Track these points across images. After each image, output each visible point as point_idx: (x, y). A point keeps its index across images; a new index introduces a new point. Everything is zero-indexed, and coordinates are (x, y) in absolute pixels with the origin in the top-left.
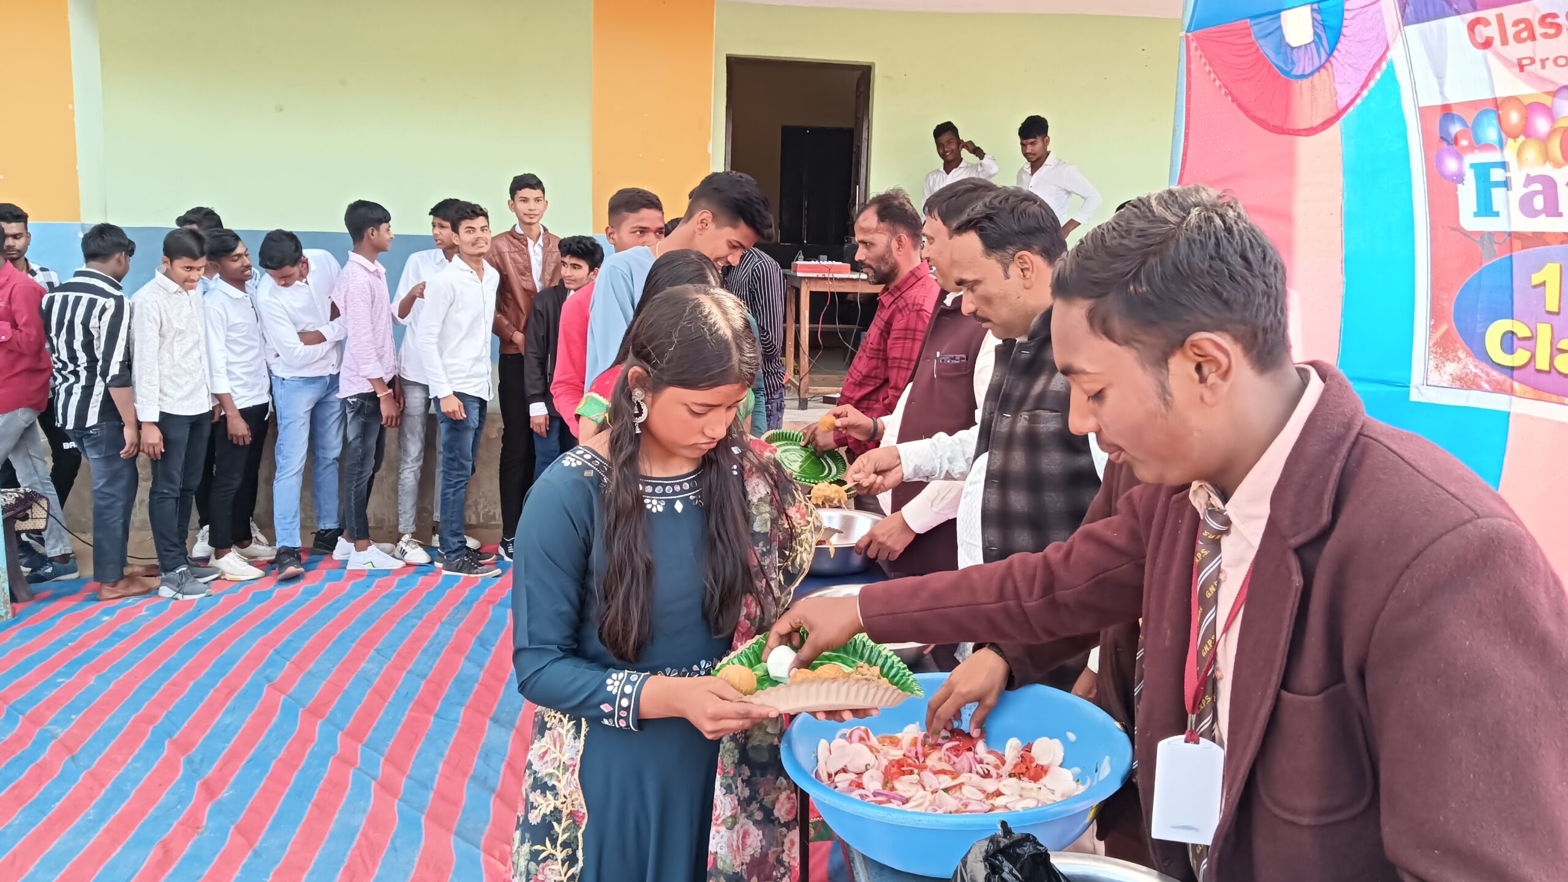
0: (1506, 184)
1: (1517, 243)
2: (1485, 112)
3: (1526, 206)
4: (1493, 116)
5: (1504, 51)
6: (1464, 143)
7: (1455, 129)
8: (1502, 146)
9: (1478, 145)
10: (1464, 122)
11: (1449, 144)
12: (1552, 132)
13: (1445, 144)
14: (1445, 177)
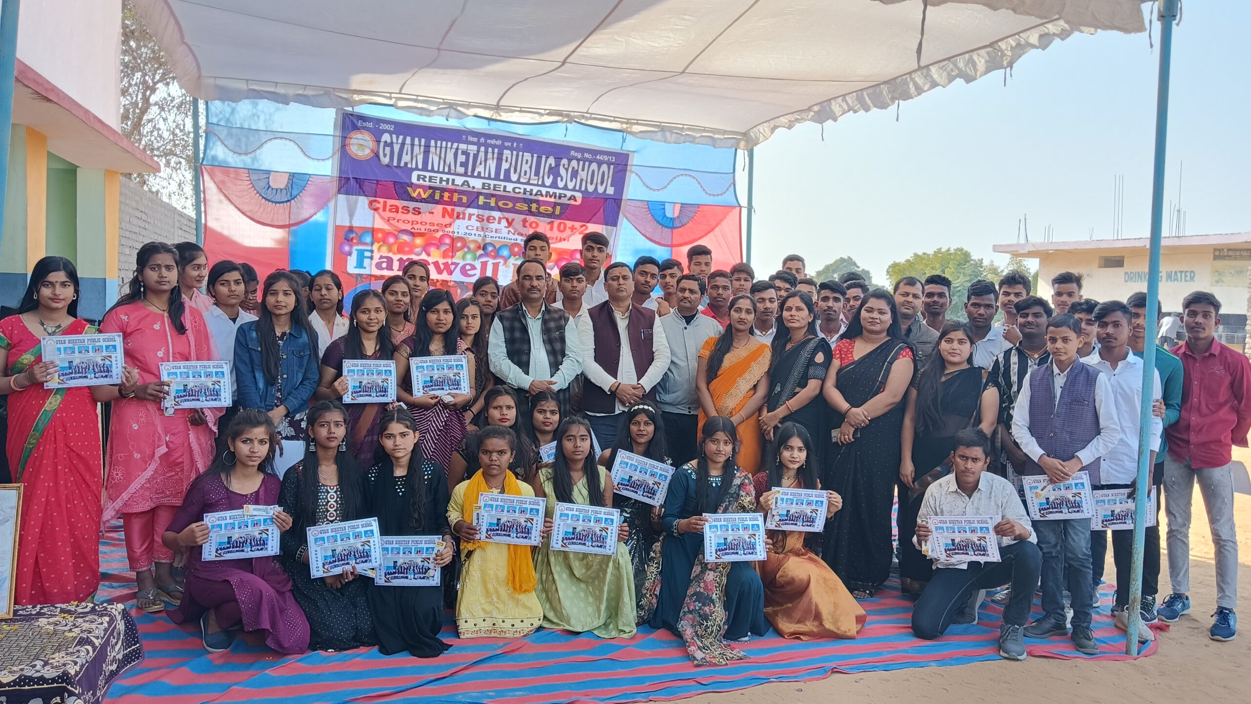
0: (371, 258)
1: (373, 278)
2: (368, 232)
3: (379, 266)
4: (370, 235)
5: (383, 214)
6: (355, 241)
7: (352, 236)
8: (372, 244)
9: (360, 243)
10: (357, 234)
11: (348, 241)
12: (395, 243)
13: (346, 241)
14: (342, 253)
